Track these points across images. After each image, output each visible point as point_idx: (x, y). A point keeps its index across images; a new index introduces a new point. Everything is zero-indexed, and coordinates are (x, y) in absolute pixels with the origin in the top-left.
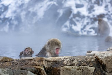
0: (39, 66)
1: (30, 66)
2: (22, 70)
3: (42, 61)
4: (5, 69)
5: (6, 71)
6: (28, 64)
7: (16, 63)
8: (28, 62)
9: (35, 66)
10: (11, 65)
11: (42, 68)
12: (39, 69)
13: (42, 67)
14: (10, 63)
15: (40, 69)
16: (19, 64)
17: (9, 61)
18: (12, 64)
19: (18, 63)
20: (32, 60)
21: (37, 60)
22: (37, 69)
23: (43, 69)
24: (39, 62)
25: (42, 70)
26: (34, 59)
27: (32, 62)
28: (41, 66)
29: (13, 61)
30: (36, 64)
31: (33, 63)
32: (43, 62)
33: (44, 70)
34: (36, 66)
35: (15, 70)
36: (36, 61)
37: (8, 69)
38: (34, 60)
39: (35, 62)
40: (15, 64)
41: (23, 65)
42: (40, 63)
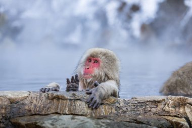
0: (175, 116)
1: (155, 117)
2: (141, 125)
3: (184, 105)
4: (102, 120)
5: (103, 124)
6: (150, 111)
7: (124, 109)
8: (151, 108)
9: (166, 117)
10: (114, 114)
11: (183, 121)
12: (177, 124)
13: (184, 119)
14: (110, 107)
15: (179, 123)
16: (131, 111)
17: (108, 102)
18: (116, 110)
19: (129, 109)
20: (159, 102)
21: (171, 102)
22: (171, 122)
23: (186, 124)
24: (175, 106)
25: (183, 125)
26: (164, 100)
27: (161, 106)
28: (181, 117)
29: (117, 105)
30: (168, 112)
31: (163, 110)
32: (186, 107)
33: (188, 126)
34: (170, 116)
35: (124, 125)
36: (168, 105)
37: (108, 121)
38: (163, 103)
39: (167, 108)
40: (121, 111)
41: (140, 114)
42: (177, 109)
